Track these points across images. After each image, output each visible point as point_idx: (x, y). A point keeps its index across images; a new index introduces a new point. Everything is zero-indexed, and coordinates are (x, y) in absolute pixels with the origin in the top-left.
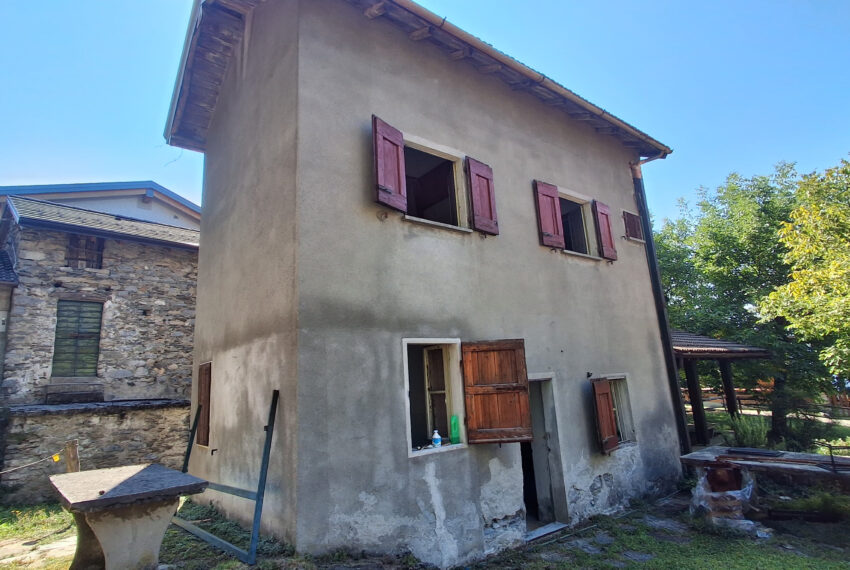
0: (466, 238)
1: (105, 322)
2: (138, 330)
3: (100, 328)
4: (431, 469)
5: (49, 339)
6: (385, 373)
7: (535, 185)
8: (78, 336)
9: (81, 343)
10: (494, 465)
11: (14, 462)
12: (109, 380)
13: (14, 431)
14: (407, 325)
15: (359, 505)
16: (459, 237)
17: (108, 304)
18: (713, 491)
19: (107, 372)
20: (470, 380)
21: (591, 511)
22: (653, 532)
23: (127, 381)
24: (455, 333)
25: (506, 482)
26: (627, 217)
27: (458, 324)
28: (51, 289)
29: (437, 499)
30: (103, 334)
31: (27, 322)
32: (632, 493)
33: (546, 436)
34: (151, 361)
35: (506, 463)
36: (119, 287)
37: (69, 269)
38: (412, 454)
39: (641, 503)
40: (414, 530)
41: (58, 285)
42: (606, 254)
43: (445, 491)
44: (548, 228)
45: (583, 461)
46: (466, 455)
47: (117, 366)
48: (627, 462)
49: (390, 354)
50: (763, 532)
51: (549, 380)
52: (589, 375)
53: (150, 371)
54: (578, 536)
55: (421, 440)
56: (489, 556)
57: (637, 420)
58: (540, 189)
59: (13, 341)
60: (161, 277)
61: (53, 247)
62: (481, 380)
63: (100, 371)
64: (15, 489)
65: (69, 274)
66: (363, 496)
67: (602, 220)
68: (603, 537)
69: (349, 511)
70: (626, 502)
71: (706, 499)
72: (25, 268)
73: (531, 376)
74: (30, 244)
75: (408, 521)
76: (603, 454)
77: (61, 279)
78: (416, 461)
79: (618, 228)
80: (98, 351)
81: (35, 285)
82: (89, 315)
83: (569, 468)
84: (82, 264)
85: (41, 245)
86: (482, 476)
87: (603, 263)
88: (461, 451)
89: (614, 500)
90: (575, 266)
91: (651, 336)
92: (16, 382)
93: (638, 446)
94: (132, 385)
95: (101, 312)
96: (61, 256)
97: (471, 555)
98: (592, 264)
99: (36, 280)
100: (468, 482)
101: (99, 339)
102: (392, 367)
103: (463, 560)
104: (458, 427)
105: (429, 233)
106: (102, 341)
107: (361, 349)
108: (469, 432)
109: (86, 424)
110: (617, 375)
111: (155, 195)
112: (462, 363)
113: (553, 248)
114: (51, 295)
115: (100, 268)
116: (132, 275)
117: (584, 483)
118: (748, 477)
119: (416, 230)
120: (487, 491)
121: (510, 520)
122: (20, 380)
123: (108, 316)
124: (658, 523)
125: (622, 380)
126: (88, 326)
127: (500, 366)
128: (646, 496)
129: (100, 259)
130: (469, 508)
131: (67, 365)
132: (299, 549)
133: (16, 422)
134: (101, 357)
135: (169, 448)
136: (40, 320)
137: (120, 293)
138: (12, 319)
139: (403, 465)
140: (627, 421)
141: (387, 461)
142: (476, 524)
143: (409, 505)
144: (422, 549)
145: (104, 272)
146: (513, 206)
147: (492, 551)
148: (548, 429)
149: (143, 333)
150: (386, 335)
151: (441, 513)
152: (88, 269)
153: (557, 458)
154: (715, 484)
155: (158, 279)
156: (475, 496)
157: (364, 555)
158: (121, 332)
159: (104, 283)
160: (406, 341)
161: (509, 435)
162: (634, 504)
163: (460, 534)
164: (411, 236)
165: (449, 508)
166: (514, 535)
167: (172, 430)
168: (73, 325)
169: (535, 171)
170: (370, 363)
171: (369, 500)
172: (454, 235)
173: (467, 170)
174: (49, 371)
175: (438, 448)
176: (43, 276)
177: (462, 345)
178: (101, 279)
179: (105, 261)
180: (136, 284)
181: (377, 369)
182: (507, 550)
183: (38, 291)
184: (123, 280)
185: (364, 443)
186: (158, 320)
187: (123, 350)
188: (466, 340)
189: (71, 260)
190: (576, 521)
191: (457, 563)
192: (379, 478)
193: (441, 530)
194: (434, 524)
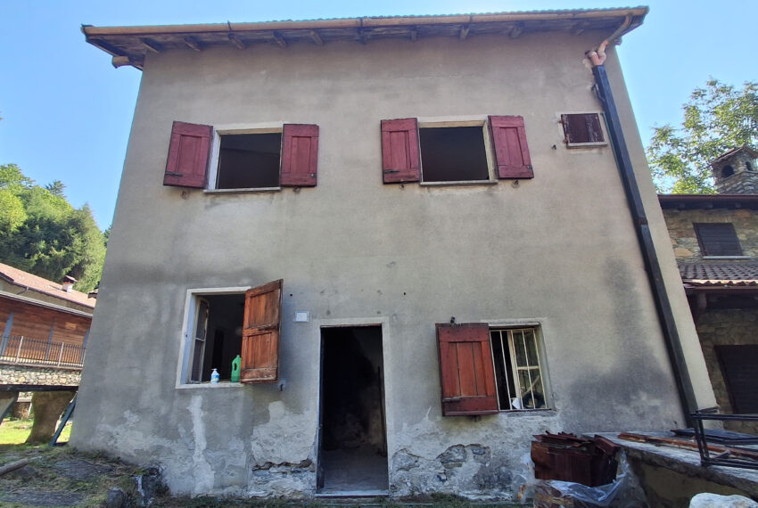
0: (276, 196)
4: (197, 401)
6: (165, 318)
7: (384, 125)
10: (275, 408)
14: (191, 278)
15: (123, 420)
16: (267, 196)
24: (246, 281)
25: (290, 428)
26: (572, 120)
27: (250, 273)
29: (199, 429)
35: (295, 408)
38: (180, 386)
40: (170, 452)
43: (210, 426)
44: (395, 166)
46: (241, 394)
49: (173, 303)
51: (380, 326)
52: (452, 318)
56: (255, 498)
57: (561, 381)
58: (386, 127)
66: (127, 414)
69: (114, 423)
75: (166, 443)
78: (183, 392)
79: (549, 135)
83: (398, 428)
86: (257, 416)
87: (507, 184)
90: (451, 195)
97: (230, 490)
98: (481, 190)
100: (238, 419)
102: (172, 314)
103: (219, 492)
105: (231, 199)
107: (147, 299)
110: (520, 321)
113: (401, 183)
117: (429, 451)
119: (219, 199)
120: (261, 432)
121: (292, 468)
130: (237, 445)
139: (169, 394)
141: (155, 389)
142: (242, 461)
143: (169, 429)
147: (261, 493)
150: (171, 287)
151: (201, 442)
156: (246, 433)
157: (118, 461)
160: (192, 291)
163: (220, 468)
165: (213, 441)
166: (295, 485)
170: (153, 310)
171: (132, 418)
181: (159, 314)
185: (136, 372)
191: (211, 493)
192: (145, 400)
193: (198, 457)
194: (192, 450)
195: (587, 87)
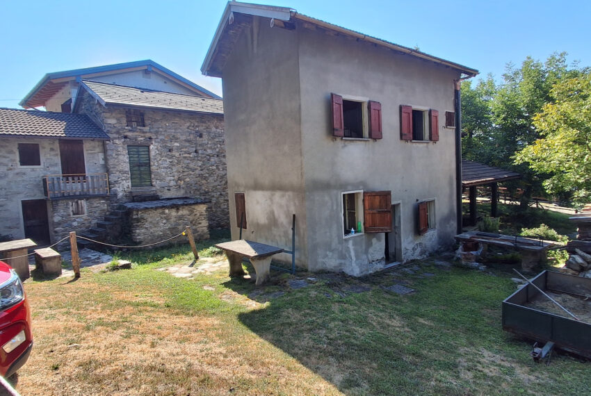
0: (367, 143)
1: (152, 157)
2: (168, 160)
3: (149, 160)
4: (351, 242)
5: (127, 167)
6: (335, 208)
7: (401, 108)
8: (140, 165)
9: (142, 169)
10: (374, 240)
11: (137, 231)
12: (158, 188)
13: (134, 217)
14: (343, 186)
15: (327, 256)
17: (151, 147)
18: (465, 251)
19: (156, 183)
20: (367, 208)
21: (412, 258)
22: (437, 266)
23: (166, 188)
24: (361, 187)
25: (378, 247)
26: (448, 115)
27: (362, 184)
28: (123, 140)
29: (353, 254)
30: (152, 164)
31: (116, 159)
32: (431, 250)
33: (395, 227)
34: (176, 177)
35: (379, 240)
36: (155, 137)
37: (130, 128)
38: (344, 237)
39: (434, 254)
40: (345, 264)
41: (126, 137)
42: (433, 138)
43: (356, 251)
44: (405, 131)
45: (411, 238)
46: (364, 237)
47: (161, 180)
48: (430, 238)
49: (337, 199)
50: (483, 267)
51: (399, 204)
52: (417, 200)
53: (176, 182)
54: (406, 267)
55: (347, 232)
56: (370, 274)
57: (438, 218)
58: (403, 110)
59: (111, 169)
60: (175, 129)
61: (119, 116)
62: (372, 207)
63: (154, 183)
64: (140, 243)
65: (130, 131)
66: (328, 253)
67: (433, 119)
68: (416, 268)
69: (323, 258)
70: (427, 254)
71: (460, 254)
72: (109, 129)
73: (392, 203)
74: (108, 115)
75: (343, 261)
76: (420, 235)
77: (126, 134)
78: (346, 240)
79: (442, 121)
80: (150, 173)
81: (116, 138)
82: (143, 153)
83: (404, 241)
84: (134, 124)
85: (114, 115)
86: (369, 244)
87: (431, 142)
88: (361, 235)
89: (422, 253)
90: (418, 147)
91: (451, 178)
92: (116, 190)
93: (436, 231)
94: (169, 190)
95: (149, 151)
96: (124, 121)
97: (364, 273)
98: (425, 145)
99: (115, 135)
100: (364, 247)
101: (150, 166)
102: (337, 205)
103: (362, 274)
104: (361, 226)
105: (352, 143)
106: (152, 168)
107: (327, 198)
108: (365, 228)
109: (163, 213)
110: (431, 199)
111: (153, 69)
112: (364, 200)
113: (407, 141)
114: (124, 143)
115: (144, 126)
116: (161, 129)
117: (410, 247)
118: (481, 245)
119: (346, 143)
120: (371, 250)
121: (379, 261)
122: (118, 189)
123: (152, 153)
124: (440, 263)
125: (434, 201)
126: (144, 160)
127: (380, 202)
128: (437, 252)
129: (143, 121)
130: (364, 257)
131: (137, 181)
132: (309, 269)
133: (135, 213)
134: (153, 176)
135: (200, 223)
136: (121, 157)
137: (157, 140)
138: (108, 157)
139: (341, 241)
140: (433, 219)
141: (336, 240)
142: (366, 262)
143: (343, 256)
144: (348, 271)
145: (147, 129)
146: (390, 122)
147: (372, 272)
148: (397, 225)
149: (171, 162)
150: (335, 192)
151: (354, 258)
152: (139, 128)
153: (400, 237)
154: (466, 248)
155: (173, 131)
156: (366, 252)
157: (329, 272)
158: (160, 162)
159: (148, 135)
160: (342, 193)
161: (382, 230)
162: (431, 255)
163: (361, 266)
164: (345, 146)
165: (357, 256)
166: (380, 266)
167: (200, 215)
168: (136, 159)
169: (402, 100)
170: (330, 204)
171: (330, 254)
172: (363, 142)
173: (369, 107)
174: (130, 184)
175: (353, 235)
176: (118, 132)
177: (364, 193)
178: (146, 132)
179: (147, 122)
180: (164, 135)
181: (332, 206)
182: (377, 272)
183: (117, 141)
184: (157, 133)
185: (328, 234)
186: (177, 155)
187: (162, 172)
188: (365, 190)
189: (129, 122)
190: (405, 261)
191: (359, 276)
192: (333, 246)
193: (354, 265)
194: (351, 262)
195: (453, 98)
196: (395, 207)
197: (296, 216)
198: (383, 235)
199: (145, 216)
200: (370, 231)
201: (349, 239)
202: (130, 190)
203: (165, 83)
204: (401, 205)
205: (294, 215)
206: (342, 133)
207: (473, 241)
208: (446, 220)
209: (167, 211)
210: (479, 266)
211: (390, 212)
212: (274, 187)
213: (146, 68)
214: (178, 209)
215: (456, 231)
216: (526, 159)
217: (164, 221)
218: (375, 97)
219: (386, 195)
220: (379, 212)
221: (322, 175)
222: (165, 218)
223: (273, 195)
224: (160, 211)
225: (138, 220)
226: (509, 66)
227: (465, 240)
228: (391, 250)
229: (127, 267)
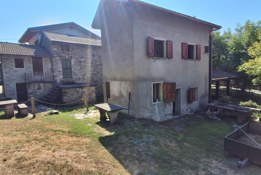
0: (165, 60)
1: (72, 65)
2: (79, 67)
3: (71, 66)
4: (156, 106)
5: (61, 70)
6: (149, 89)
7: (182, 44)
8: (67, 69)
9: (68, 70)
10: (168, 105)
11: (64, 98)
12: (75, 79)
13: (63, 91)
14: (153, 80)
15: (145, 112)
17: (72, 61)
18: (211, 111)
19: (74, 77)
20: (164, 90)
21: (186, 114)
22: (197, 118)
23: (78, 79)
24: (162, 81)
25: (169, 108)
26: (206, 47)
27: (162, 79)
28: (59, 57)
29: (157, 111)
30: (72, 68)
31: (56, 66)
32: (195, 111)
33: (178, 100)
34: (83, 74)
35: (170, 105)
36: (74, 56)
37: (62, 52)
38: (153, 103)
39: (197, 112)
40: (153, 116)
41: (61, 56)
42: (198, 58)
43: (159, 110)
44: (184, 54)
45: (185, 105)
46: (163, 103)
47: (76, 76)
48: (195, 104)
49: (150, 86)
50: (219, 119)
51: (180, 89)
52: (189, 87)
53: (83, 76)
54: (182, 118)
55: (155, 101)
56: (165, 120)
57: (199, 96)
59: (54, 70)
60: (82, 53)
61: (58, 47)
62: (167, 90)
63: (73, 77)
64: (65, 103)
65: (62, 53)
66: (145, 110)
67: (198, 50)
68: (187, 118)
69: (143, 113)
70: (193, 112)
71: (209, 113)
72: (53, 52)
73: (176, 88)
74: (53, 46)
75: (152, 114)
76: (190, 103)
77: (61, 55)
78: (154, 104)
79: (203, 50)
80: (71, 72)
81: (56, 57)
82: (68, 63)
83: (182, 106)
84: (65, 51)
85: (56, 46)
86: (165, 107)
87: (197, 60)
88: (161, 103)
89: (191, 111)
90: (190, 62)
91: (206, 77)
92: (56, 79)
93: (198, 102)
94: (80, 80)
95: (71, 62)
96: (60, 49)
97: (162, 120)
98: (194, 61)
99: (56, 55)
100: (162, 108)
101: (71, 69)
102: (150, 89)
104: (161, 98)
105: (158, 60)
106: (72, 70)
107: (145, 85)
108: (163, 100)
109: (76, 90)
110: (196, 87)
112: (163, 87)
113: (185, 59)
114: (60, 59)
115: (69, 51)
116: (76, 53)
117: (185, 109)
118: (219, 109)
119: (155, 60)
120: (166, 110)
121: (170, 115)
122: (57, 79)
123: (72, 64)
124: (199, 117)
125: (197, 88)
126: (68, 66)
127: (171, 88)
128: (198, 111)
129: (69, 49)
130: (163, 113)
131: (66, 75)
132: (136, 117)
133: (63, 90)
134: (72, 74)
135: (92, 95)
136: (59, 65)
137: (74, 58)
138: (53, 65)
139: (152, 105)
140: (197, 96)
141: (149, 105)
142: (163, 115)
143: (152, 112)
144: (154, 119)
145: (70, 53)
146: (177, 50)
147: (166, 119)
148: (179, 98)
149: (80, 68)
150: (149, 82)
151: (157, 113)
152: (66, 52)
153: (180, 104)
154: (211, 110)
155: (82, 54)
156: (164, 111)
157: (145, 119)
158: (76, 67)
159: (71, 55)
160: (153, 83)
161: (171, 100)
162: (195, 112)
163: (161, 117)
164: (155, 61)
165: (159, 112)
166: (170, 117)
167: (92, 91)
168: (65, 66)
169: (183, 40)
170: (146, 88)
171: (146, 111)
173: (167, 43)
174: (62, 77)
175: (157, 102)
176: (57, 54)
177: (163, 83)
178: (70, 54)
179: (70, 50)
180: (77, 55)
181: (148, 89)
182: (169, 120)
183: (57, 58)
184: (74, 54)
185: (145, 102)
186: (83, 64)
187: (77, 72)
188: (164, 82)
189: (62, 50)
190: (182, 115)
191: (160, 121)
192: (148, 107)
193: (157, 116)
194: (156, 115)
195: (209, 40)
196: (178, 90)
197: (131, 93)
198: (172, 103)
199: (68, 91)
200: (166, 101)
201: (155, 104)
202: (62, 79)
203: (80, 32)
204: (181, 89)
205: (130, 93)
206: (153, 55)
207: (215, 107)
208: (203, 96)
209: (77, 89)
210: (217, 119)
211: (175, 92)
212: (122, 80)
213: (71, 26)
214: (82, 89)
215: (208, 102)
216: (244, 69)
217: (76, 94)
218: (170, 39)
219: (174, 84)
220: (170, 92)
221: (144, 74)
222: (77, 92)
223: (121, 83)
224: (75, 89)
225: (65, 93)
226: (238, 25)
227: (211, 106)
228: (176, 110)
229: (57, 113)
